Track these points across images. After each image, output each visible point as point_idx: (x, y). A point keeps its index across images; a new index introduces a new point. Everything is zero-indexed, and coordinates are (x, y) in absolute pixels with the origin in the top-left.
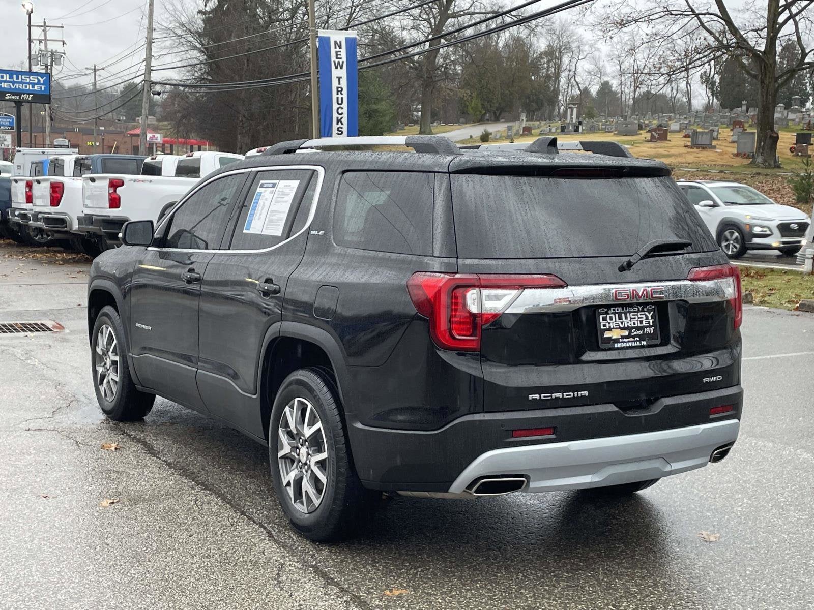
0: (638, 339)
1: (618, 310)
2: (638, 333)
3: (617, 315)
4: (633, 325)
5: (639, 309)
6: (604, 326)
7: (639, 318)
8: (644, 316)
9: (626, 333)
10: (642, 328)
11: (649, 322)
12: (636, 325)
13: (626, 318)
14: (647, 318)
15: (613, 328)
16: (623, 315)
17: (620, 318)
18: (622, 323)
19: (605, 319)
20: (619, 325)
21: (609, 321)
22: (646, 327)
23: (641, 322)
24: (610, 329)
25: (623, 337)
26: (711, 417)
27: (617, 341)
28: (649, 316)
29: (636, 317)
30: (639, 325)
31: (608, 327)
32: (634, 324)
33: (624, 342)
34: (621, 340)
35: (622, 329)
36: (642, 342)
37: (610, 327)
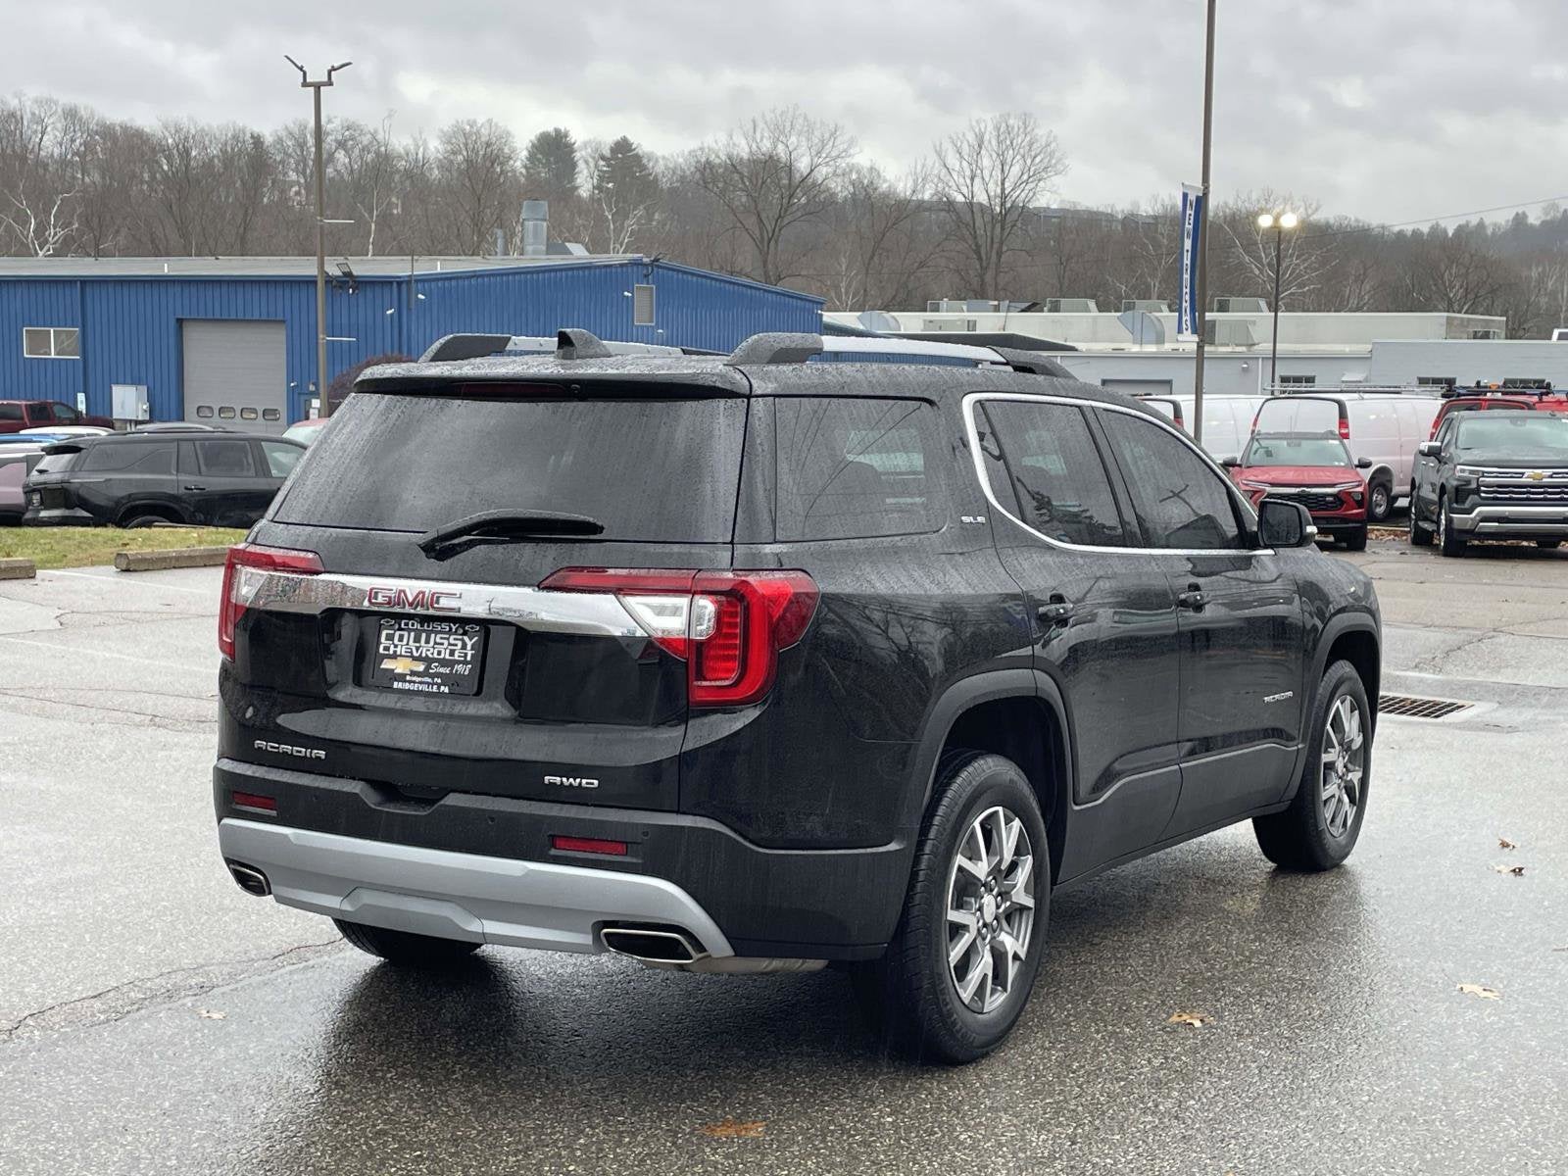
0: (439, 681)
1: (413, 625)
2: (442, 670)
3: (412, 634)
4: (436, 656)
5: (451, 629)
6: (387, 649)
7: (450, 644)
8: (460, 644)
9: (421, 667)
10: (450, 664)
11: (466, 654)
12: (442, 656)
13: (427, 641)
14: (464, 647)
15: (401, 656)
16: (424, 635)
17: (417, 640)
18: (417, 649)
19: (390, 638)
20: (411, 652)
21: (396, 642)
22: (459, 662)
23: (452, 653)
24: (394, 656)
25: (413, 673)
26: (553, 852)
27: (402, 678)
28: (470, 645)
29: (446, 642)
30: (447, 657)
31: (391, 652)
32: (439, 653)
33: (410, 682)
34: (408, 678)
35: (415, 659)
36: (442, 688)
37: (395, 652)
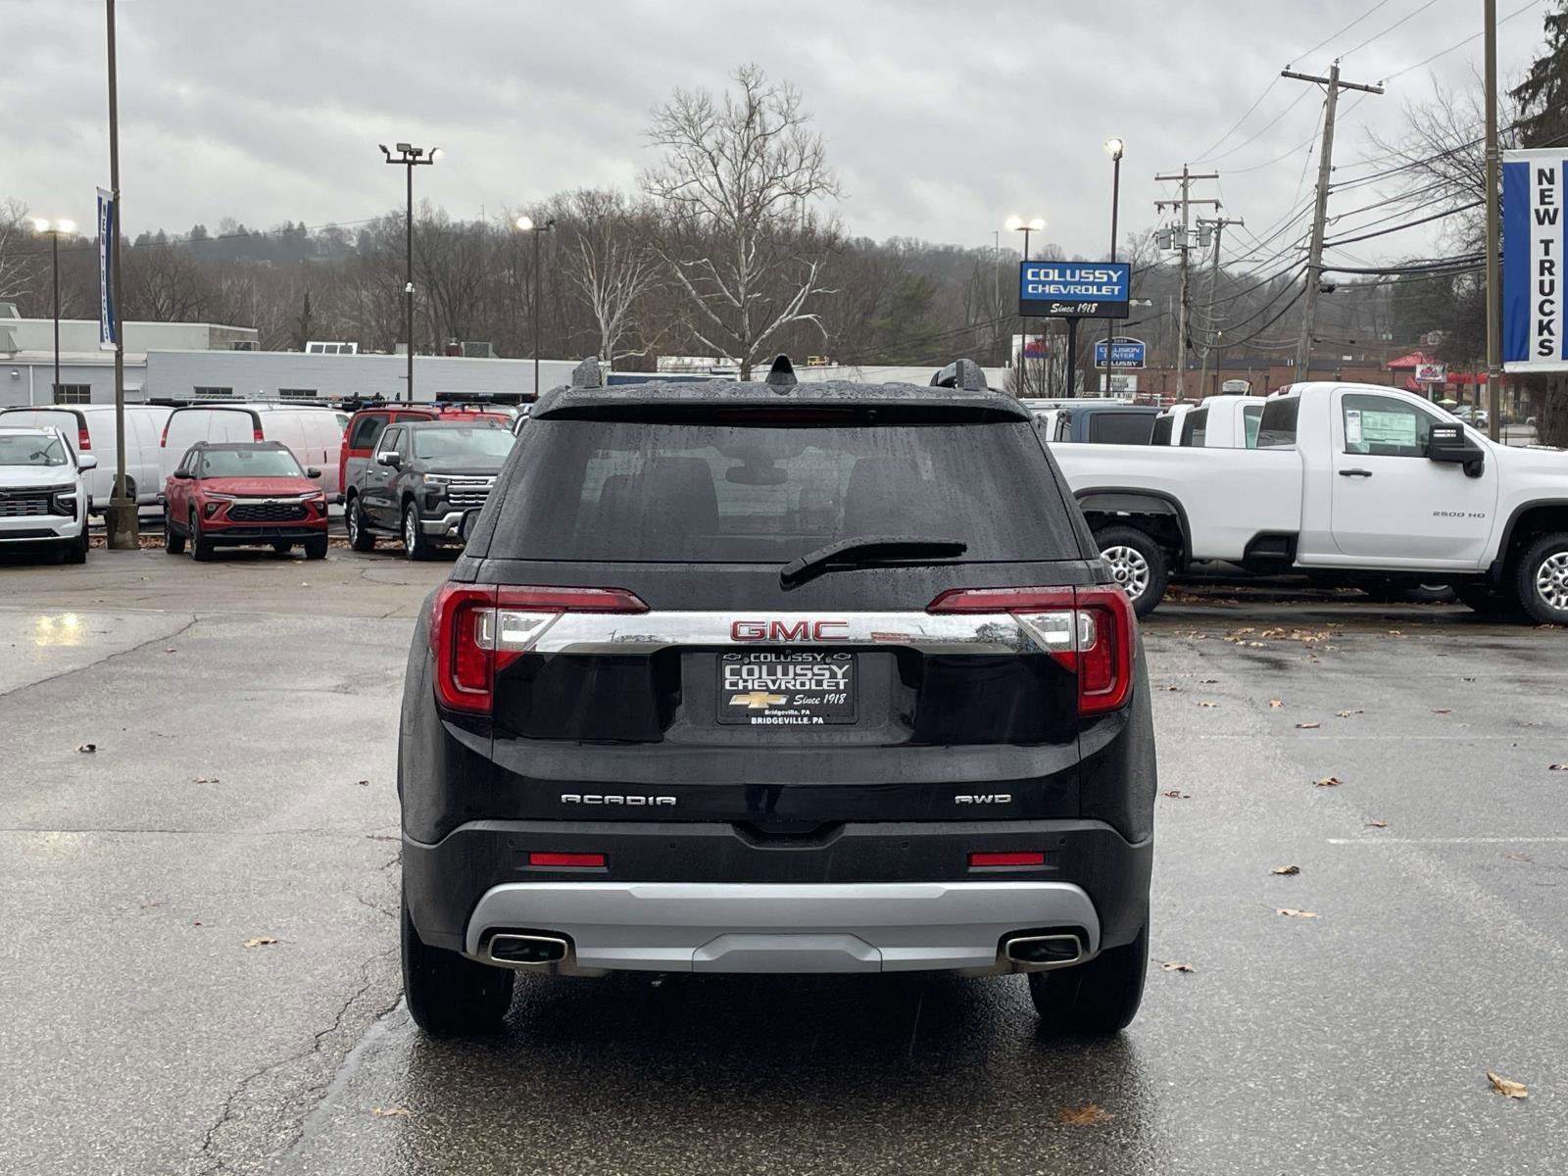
0: (808, 712)
1: (766, 658)
2: (810, 701)
3: (764, 668)
4: (798, 687)
5: (814, 658)
6: (732, 684)
7: (814, 675)
8: (827, 674)
9: (783, 701)
10: (821, 694)
11: (837, 684)
12: (807, 687)
13: (785, 673)
14: (833, 675)
15: (753, 690)
16: (779, 668)
17: (772, 672)
18: (774, 682)
19: (733, 673)
20: (767, 686)
21: (745, 676)
22: (830, 692)
23: (819, 683)
24: (746, 691)
25: (772, 707)
26: (972, 870)
27: (759, 713)
28: (840, 674)
29: (809, 673)
30: (814, 687)
31: (741, 687)
32: (803, 684)
33: (772, 716)
34: (767, 712)
35: (772, 692)
36: (815, 719)
37: (745, 687)
